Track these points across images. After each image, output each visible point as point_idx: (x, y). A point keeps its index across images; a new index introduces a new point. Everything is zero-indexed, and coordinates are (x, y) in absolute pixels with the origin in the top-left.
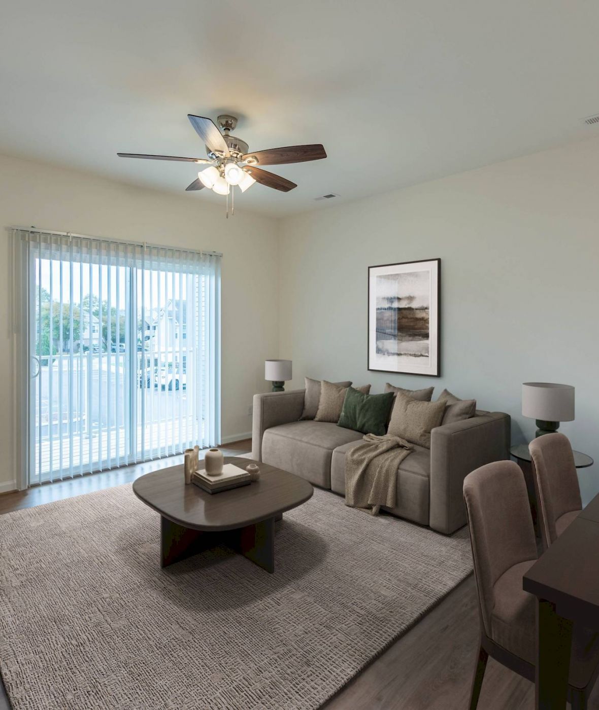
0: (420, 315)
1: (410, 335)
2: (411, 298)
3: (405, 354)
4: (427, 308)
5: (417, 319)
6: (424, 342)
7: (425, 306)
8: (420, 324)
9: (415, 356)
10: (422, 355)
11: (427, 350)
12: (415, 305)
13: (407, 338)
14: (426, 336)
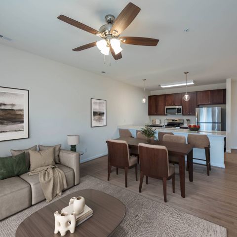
0: (18, 113)
1: (13, 122)
2: (13, 105)
3: (9, 131)
4: (22, 110)
5: (17, 115)
6: (21, 125)
7: (21, 109)
8: (18, 117)
9: (16, 131)
10: (20, 130)
11: (23, 128)
12: (15, 108)
13: (10, 123)
14: (22, 122)
